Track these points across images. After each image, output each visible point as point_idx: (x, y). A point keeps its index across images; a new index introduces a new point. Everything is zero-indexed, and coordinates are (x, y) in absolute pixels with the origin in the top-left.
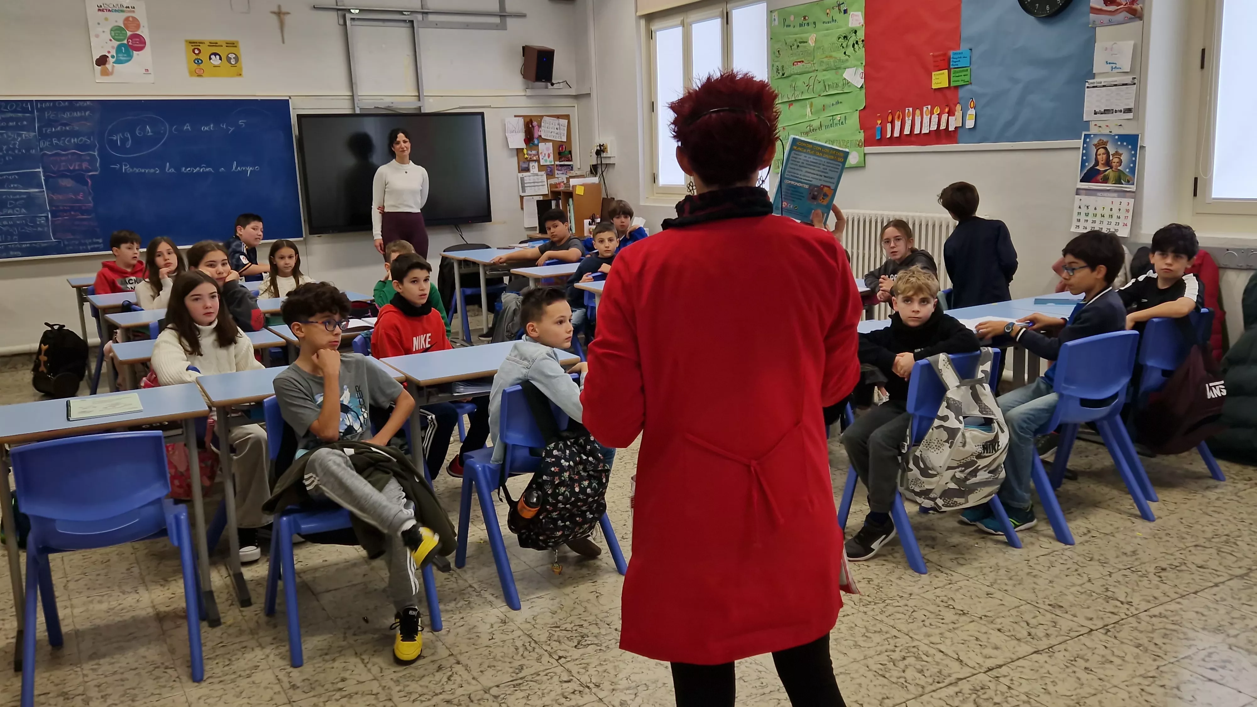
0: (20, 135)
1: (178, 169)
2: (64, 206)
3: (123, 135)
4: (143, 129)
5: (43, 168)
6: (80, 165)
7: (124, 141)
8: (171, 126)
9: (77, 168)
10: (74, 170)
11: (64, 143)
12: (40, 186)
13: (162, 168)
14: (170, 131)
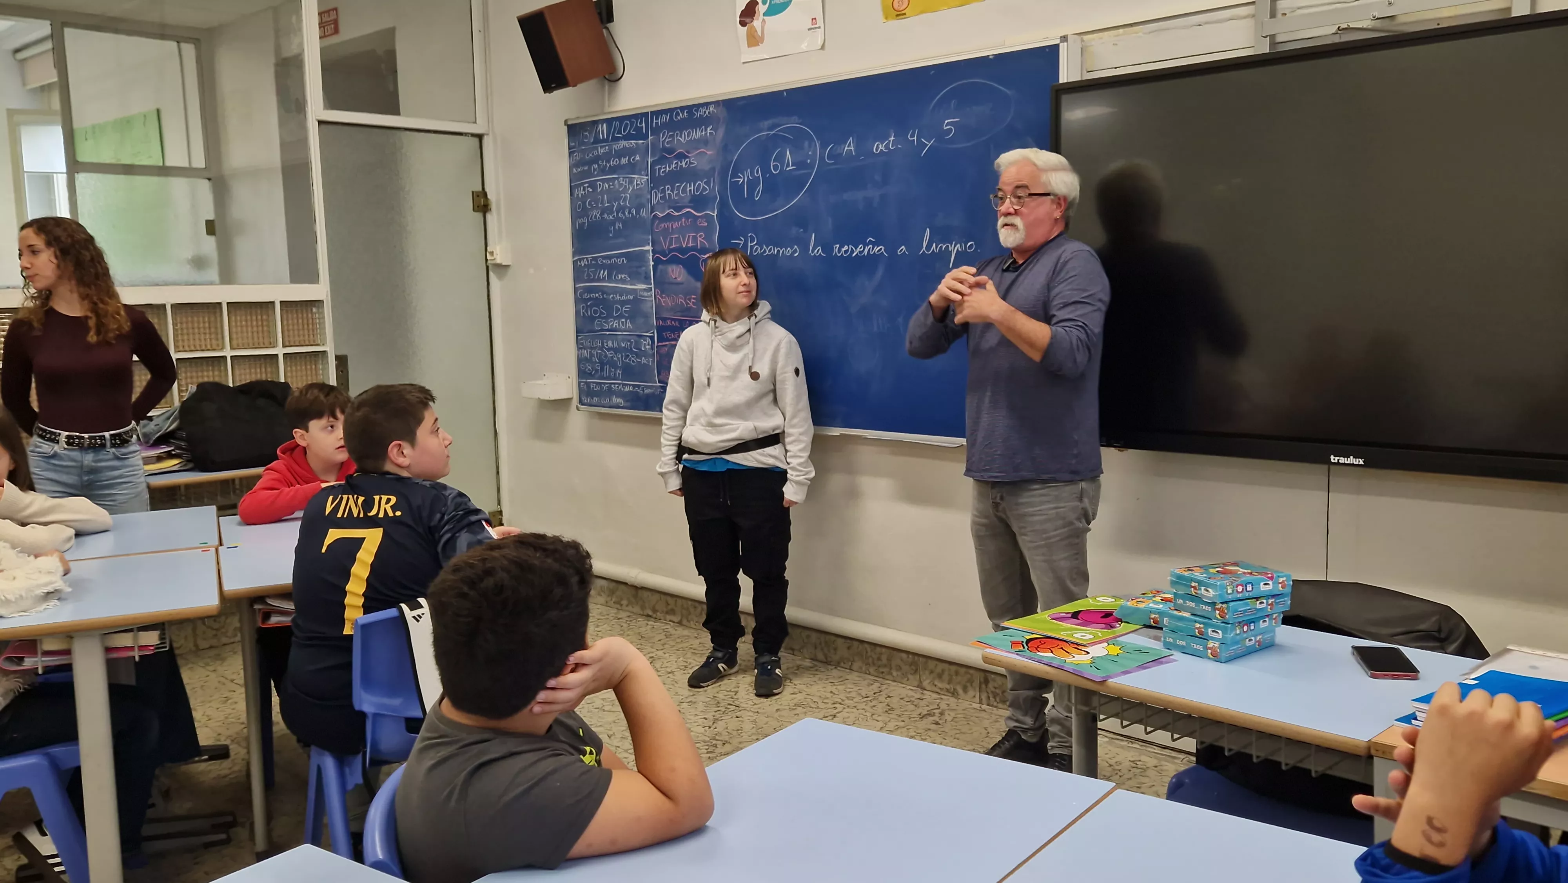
0: (631, 181)
1: (827, 248)
2: (672, 319)
3: (752, 173)
4: (781, 158)
5: (652, 246)
6: (695, 239)
7: (752, 184)
8: (824, 146)
9: (690, 245)
10: (688, 249)
11: (677, 194)
12: (647, 279)
13: (805, 247)
14: (822, 158)
